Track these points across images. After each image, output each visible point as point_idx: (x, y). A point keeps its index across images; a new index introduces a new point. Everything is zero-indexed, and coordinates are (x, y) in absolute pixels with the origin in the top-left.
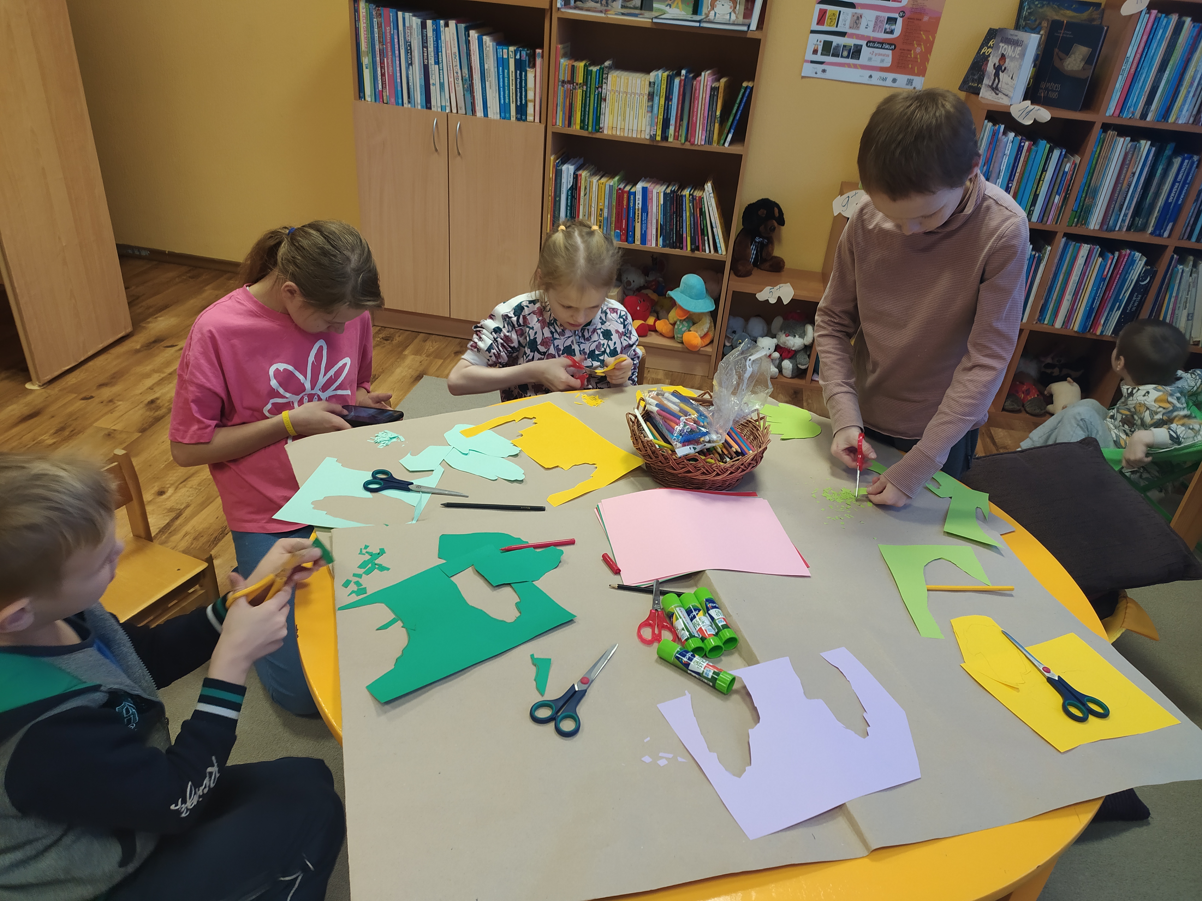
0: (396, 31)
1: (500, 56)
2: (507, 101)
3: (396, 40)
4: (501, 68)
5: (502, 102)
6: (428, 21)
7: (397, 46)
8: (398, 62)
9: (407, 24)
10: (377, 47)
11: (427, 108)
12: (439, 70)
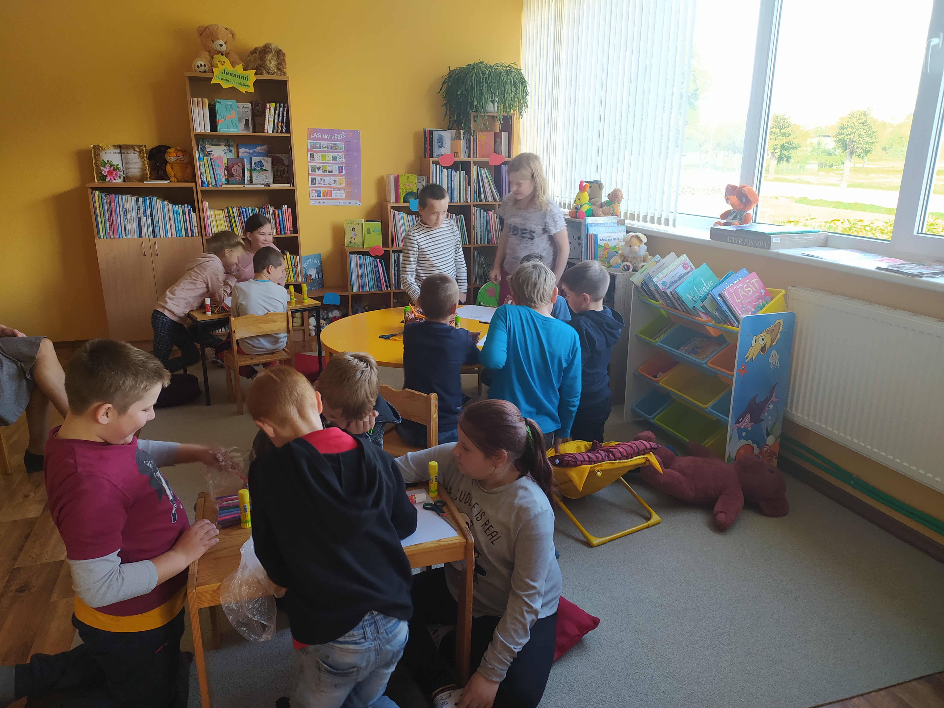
0: (118, 205)
1: (175, 209)
2: (180, 228)
3: (118, 209)
4: (175, 215)
5: (177, 229)
6: (139, 198)
7: (118, 211)
8: (119, 218)
9: (124, 200)
10: (106, 213)
11: (140, 237)
12: (147, 219)
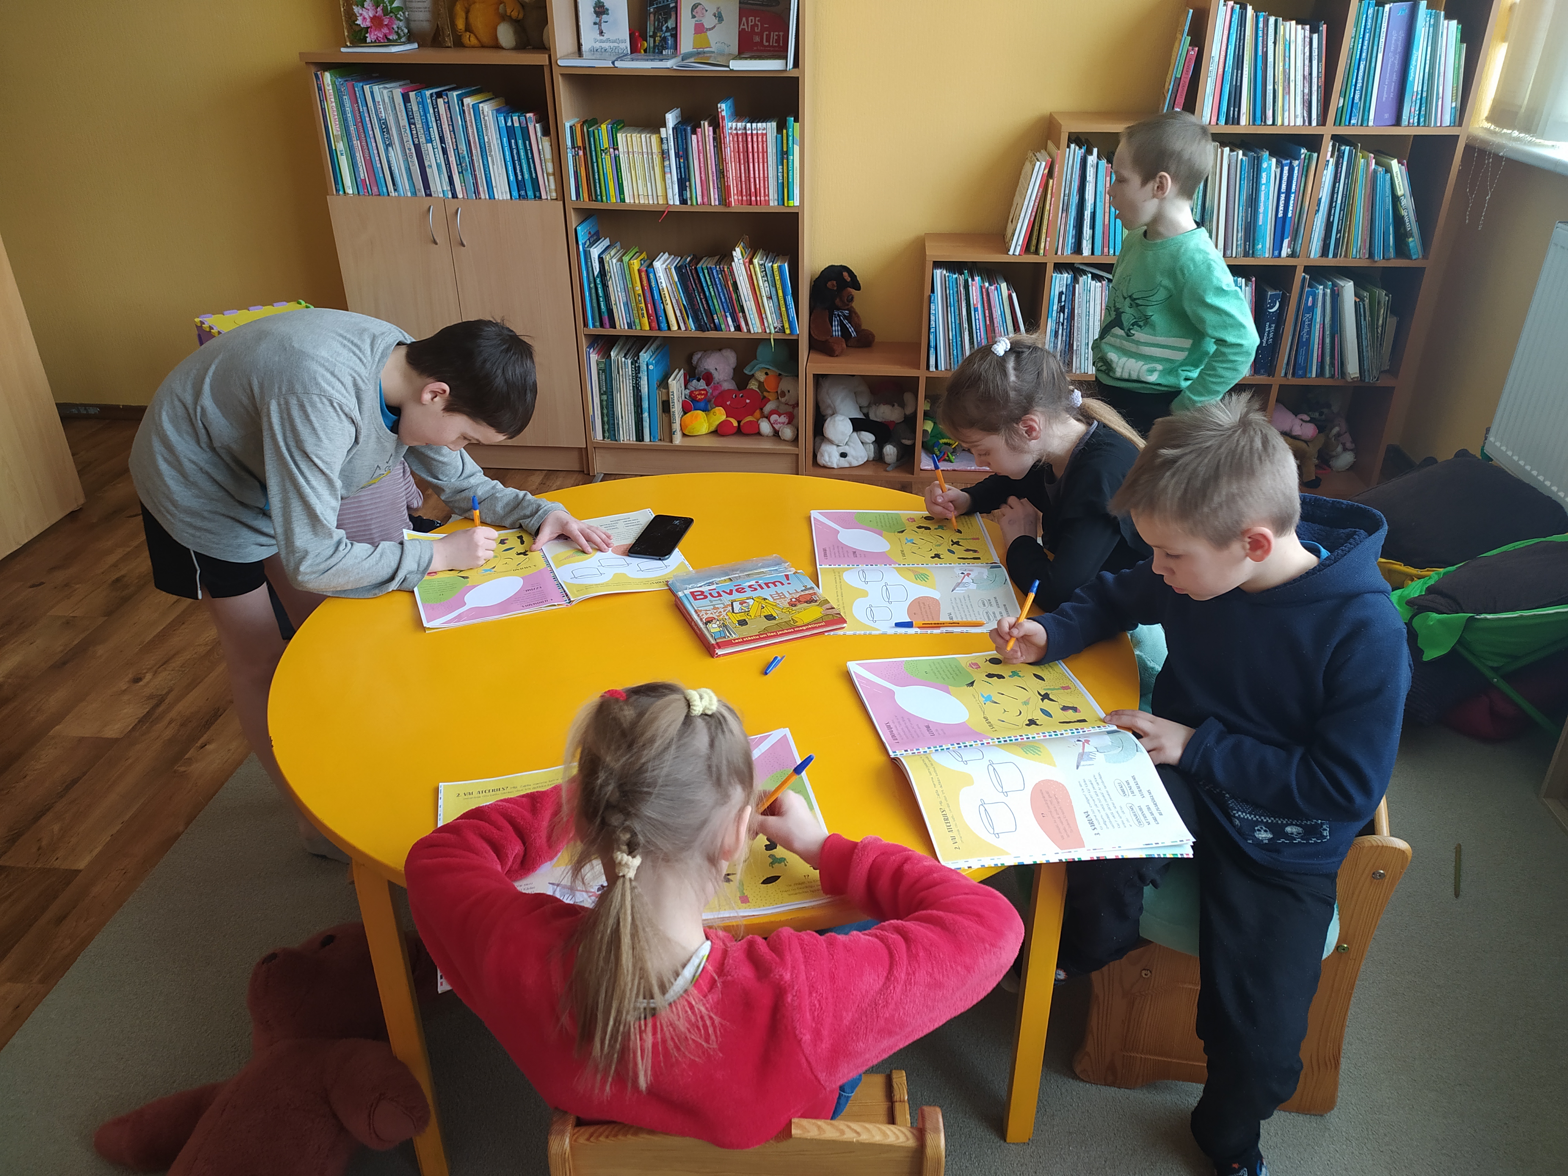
3: (367, 119)
6: (411, 92)
7: (369, 126)
8: (374, 145)
10: (352, 129)
12: (433, 149)
